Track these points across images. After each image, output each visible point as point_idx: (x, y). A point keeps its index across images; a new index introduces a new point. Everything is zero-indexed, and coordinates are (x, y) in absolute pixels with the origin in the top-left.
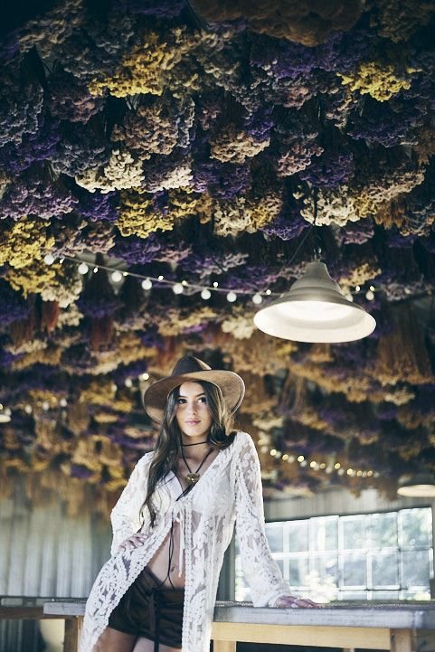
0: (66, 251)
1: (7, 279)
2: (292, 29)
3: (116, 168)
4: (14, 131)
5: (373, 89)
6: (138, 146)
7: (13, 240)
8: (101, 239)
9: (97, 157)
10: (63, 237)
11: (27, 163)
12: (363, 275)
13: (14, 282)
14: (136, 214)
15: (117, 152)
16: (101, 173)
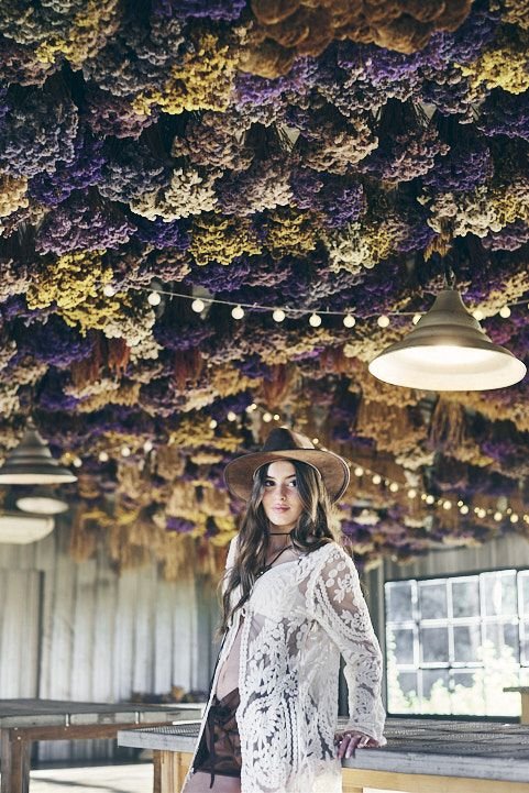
0: (129, 284)
1: (60, 314)
2: (381, 33)
3: (179, 192)
4: (43, 161)
5: (504, 81)
6: (207, 163)
7: (59, 276)
8: (173, 265)
9: (155, 180)
10: (124, 266)
11: (65, 193)
12: (520, 285)
13: (69, 317)
14: (213, 238)
15: (180, 172)
16: (161, 197)
